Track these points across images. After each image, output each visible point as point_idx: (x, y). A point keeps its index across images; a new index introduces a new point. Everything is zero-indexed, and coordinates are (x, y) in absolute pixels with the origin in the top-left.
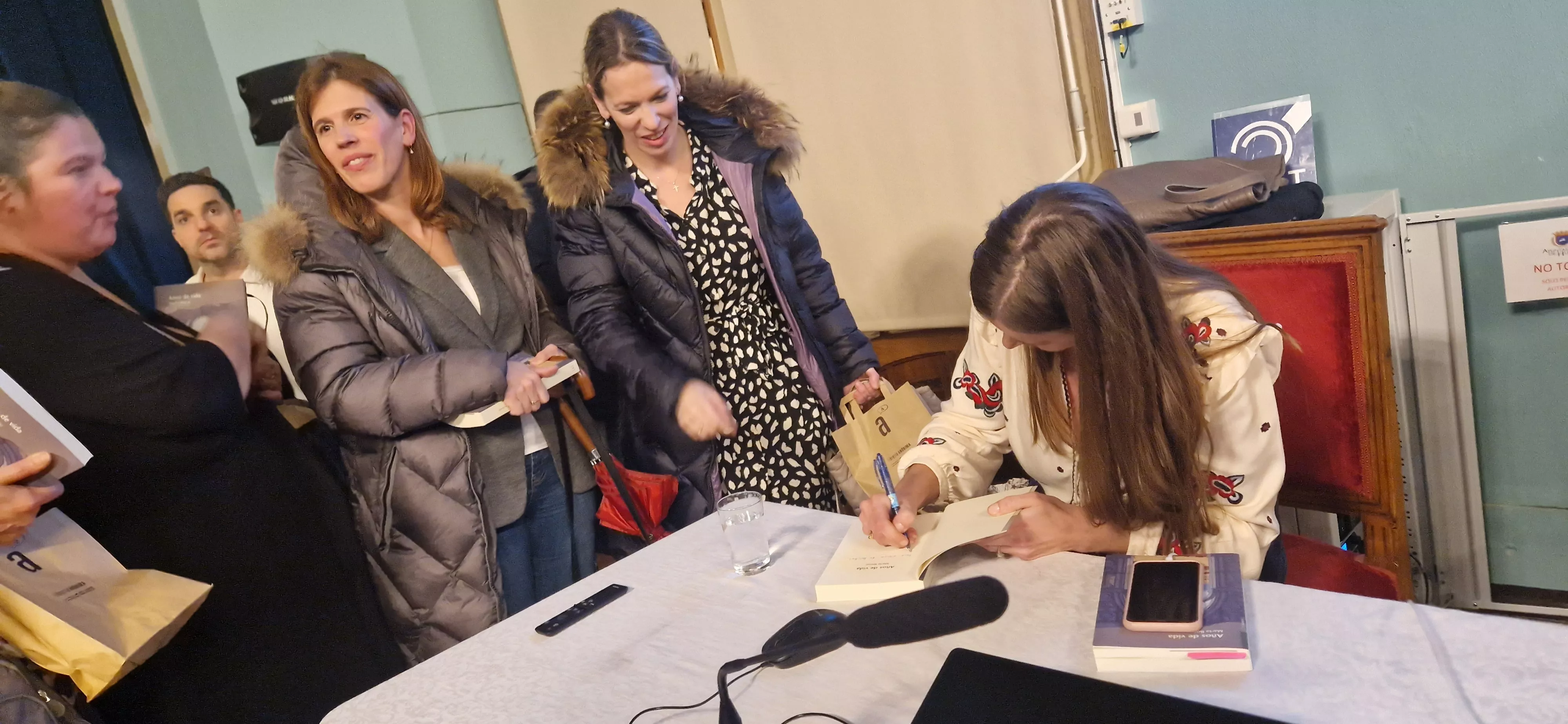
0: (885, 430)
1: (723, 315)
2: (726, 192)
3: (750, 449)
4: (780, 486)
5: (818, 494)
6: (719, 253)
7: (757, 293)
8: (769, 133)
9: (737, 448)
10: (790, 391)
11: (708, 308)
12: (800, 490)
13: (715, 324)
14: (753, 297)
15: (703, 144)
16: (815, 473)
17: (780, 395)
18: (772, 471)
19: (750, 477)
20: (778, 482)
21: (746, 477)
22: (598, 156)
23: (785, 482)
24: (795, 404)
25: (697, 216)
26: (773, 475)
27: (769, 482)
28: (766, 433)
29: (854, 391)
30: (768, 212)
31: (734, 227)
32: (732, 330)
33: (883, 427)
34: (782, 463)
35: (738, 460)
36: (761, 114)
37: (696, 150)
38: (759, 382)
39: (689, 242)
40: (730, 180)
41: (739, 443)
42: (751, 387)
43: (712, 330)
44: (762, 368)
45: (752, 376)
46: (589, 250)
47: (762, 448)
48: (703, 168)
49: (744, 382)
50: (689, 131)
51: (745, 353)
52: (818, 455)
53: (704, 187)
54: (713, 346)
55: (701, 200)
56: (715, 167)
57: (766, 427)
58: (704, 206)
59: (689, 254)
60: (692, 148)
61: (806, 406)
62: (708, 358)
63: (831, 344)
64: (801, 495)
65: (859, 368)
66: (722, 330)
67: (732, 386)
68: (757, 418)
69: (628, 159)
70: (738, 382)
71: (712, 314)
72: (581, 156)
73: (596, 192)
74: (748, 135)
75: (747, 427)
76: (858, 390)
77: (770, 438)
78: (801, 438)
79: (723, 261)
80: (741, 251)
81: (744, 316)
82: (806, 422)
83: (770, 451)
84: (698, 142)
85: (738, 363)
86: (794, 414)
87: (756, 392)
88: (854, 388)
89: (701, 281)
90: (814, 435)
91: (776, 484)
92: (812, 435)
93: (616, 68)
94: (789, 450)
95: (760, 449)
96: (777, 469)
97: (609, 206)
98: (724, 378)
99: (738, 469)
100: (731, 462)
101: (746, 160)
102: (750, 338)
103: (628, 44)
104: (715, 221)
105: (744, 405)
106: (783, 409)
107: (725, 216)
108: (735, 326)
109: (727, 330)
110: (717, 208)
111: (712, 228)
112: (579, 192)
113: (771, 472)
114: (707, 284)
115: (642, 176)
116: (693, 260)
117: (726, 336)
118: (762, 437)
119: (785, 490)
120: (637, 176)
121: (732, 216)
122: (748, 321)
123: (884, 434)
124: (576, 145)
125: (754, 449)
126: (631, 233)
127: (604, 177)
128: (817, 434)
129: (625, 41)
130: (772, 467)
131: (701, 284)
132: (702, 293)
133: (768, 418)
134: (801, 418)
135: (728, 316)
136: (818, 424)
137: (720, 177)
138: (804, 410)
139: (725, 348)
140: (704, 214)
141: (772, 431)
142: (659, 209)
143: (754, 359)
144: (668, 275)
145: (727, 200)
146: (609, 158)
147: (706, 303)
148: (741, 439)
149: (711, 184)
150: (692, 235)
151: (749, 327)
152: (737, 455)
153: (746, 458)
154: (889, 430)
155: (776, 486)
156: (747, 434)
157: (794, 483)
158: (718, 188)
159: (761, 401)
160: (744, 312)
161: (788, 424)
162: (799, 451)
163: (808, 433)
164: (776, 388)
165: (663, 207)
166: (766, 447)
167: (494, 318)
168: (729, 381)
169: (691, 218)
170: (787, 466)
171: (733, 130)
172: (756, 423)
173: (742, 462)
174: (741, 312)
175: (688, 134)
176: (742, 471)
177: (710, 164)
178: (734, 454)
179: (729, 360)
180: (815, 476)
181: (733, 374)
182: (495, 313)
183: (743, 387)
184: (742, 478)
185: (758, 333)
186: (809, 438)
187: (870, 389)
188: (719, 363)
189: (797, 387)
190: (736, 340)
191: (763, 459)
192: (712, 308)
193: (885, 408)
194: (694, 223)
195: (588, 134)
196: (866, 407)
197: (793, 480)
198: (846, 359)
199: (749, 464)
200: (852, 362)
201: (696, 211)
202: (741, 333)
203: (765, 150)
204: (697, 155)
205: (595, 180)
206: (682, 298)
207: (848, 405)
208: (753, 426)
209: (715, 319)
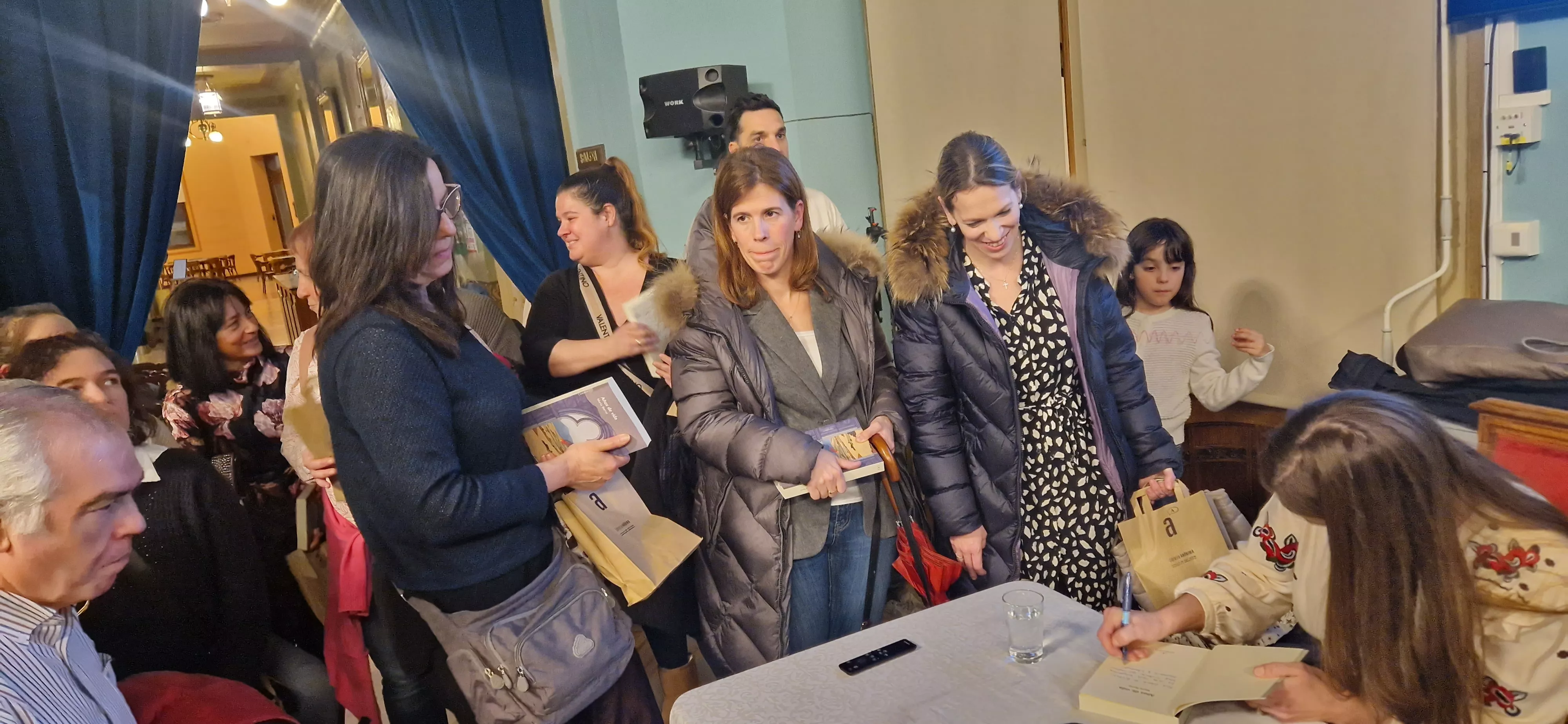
0: (1171, 532)
1: (1038, 404)
2: (1051, 292)
3: (1047, 528)
4: (1069, 564)
5: (1103, 575)
6: (1038, 349)
7: (1071, 385)
8: (1099, 242)
9: (1035, 525)
10: (1090, 478)
11: (1025, 397)
12: (1087, 570)
13: (1030, 412)
14: (1067, 388)
15: (1035, 245)
16: (1103, 555)
17: (1082, 482)
18: (1065, 550)
19: (1044, 552)
20: (1068, 560)
21: (1041, 552)
22: (940, 258)
23: (1075, 561)
24: (1093, 490)
25: (1023, 313)
26: (1065, 553)
27: (1061, 559)
28: (1064, 515)
29: (1148, 487)
30: (1088, 313)
31: (1055, 325)
32: (1045, 419)
33: (1170, 528)
34: (1074, 544)
35: (1035, 536)
36: (1094, 223)
37: (1027, 251)
38: (1063, 468)
39: (1014, 337)
40: (1056, 283)
41: (1037, 521)
42: (1056, 472)
43: (1026, 417)
44: (1068, 457)
45: (1057, 463)
46: (923, 338)
47: (1058, 528)
48: (1032, 268)
49: (1050, 467)
50: (1024, 232)
51: (1054, 442)
52: (1108, 539)
53: (1031, 286)
54: (1026, 431)
55: (1028, 298)
56: (1043, 266)
57: (1065, 510)
58: (1030, 303)
59: (1012, 349)
60: (1024, 249)
61: (1103, 492)
62: (1019, 442)
63: (1132, 438)
64: (1088, 575)
65: (1157, 465)
66: (1036, 418)
67: (1039, 470)
68: (1057, 500)
69: (967, 258)
70: (1044, 467)
71: (1028, 402)
72: (926, 260)
73: (935, 292)
74: (1080, 240)
75: (1047, 508)
76: (1151, 488)
77: (1067, 519)
78: (1094, 522)
79: (1041, 356)
80: (1059, 348)
81: (1058, 407)
82: (1101, 507)
83: (1065, 532)
84: (1031, 243)
85: (1046, 450)
86: (1091, 499)
87: (1059, 478)
88: (1148, 484)
89: (1020, 373)
90: (1107, 520)
91: (1066, 562)
92: (1105, 520)
93: (966, 192)
94: (1083, 532)
95: (1057, 529)
96: (1069, 547)
97: (945, 303)
98: (1032, 461)
99: (1035, 544)
100: (1030, 537)
101: (1072, 266)
102: (1061, 429)
103: (978, 171)
104: (1038, 318)
105: (1047, 488)
106: (1083, 495)
107: (1048, 315)
108: (1049, 416)
109: (1040, 419)
110: (1041, 306)
111: (1034, 325)
112: (921, 291)
113: (1063, 551)
114: (1026, 376)
115: (978, 275)
116: (1015, 354)
117: (1038, 424)
118: (1060, 518)
119: (1074, 568)
120: (974, 274)
121: (1054, 315)
122: (1061, 412)
123: (1170, 535)
124: (922, 248)
125: (1051, 528)
126: (963, 328)
127: (944, 278)
128: (1110, 518)
129: (976, 166)
130: (1065, 546)
131: (1019, 376)
132: (1019, 384)
133: (1067, 502)
134: (1097, 503)
135: (1043, 406)
136: (1112, 509)
137: (1046, 278)
138: (1101, 495)
139: (1036, 434)
140: (1029, 311)
141: (1069, 514)
142: (989, 307)
143: (1062, 449)
144: (990, 369)
145: (1051, 300)
146: (950, 259)
147: (1023, 393)
148: (1040, 517)
149: (1037, 282)
150: (1016, 331)
151: (1061, 418)
152: (1035, 531)
153: (1041, 534)
154: (1175, 533)
155: (1067, 564)
156: (1046, 514)
157: (1084, 563)
158: (1044, 286)
159: (1063, 485)
160: (1058, 404)
161: (1085, 509)
162: (1092, 534)
163: (1103, 517)
164: (1079, 475)
165: (993, 304)
166: (1062, 528)
167: (833, 381)
168: (1037, 464)
169: (1018, 315)
170: (1079, 547)
171: (1065, 235)
172: (1055, 504)
173: (1038, 538)
174: (1056, 404)
175: (1022, 235)
176: (1037, 546)
177: (1038, 264)
178: (1032, 530)
179: (1039, 446)
180: (1103, 559)
181: (1041, 459)
182: (835, 377)
183: (1049, 471)
184: (1037, 554)
185: (1069, 424)
186: (1103, 523)
187: (1164, 489)
188: (1030, 448)
189: (1096, 474)
190: (1047, 429)
191: (1058, 538)
192: (1028, 397)
193: (1175, 510)
194: (1021, 320)
195: (933, 238)
196: (1157, 504)
197: (1082, 560)
198: (1145, 454)
199: (1044, 540)
200: (1149, 459)
201: (1022, 307)
202: (1053, 423)
203: (1092, 257)
204: (1028, 256)
205: (935, 281)
206: (1001, 390)
207: (1139, 499)
208: (1052, 508)
209: (1030, 407)
